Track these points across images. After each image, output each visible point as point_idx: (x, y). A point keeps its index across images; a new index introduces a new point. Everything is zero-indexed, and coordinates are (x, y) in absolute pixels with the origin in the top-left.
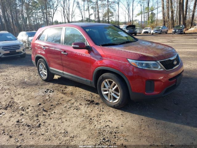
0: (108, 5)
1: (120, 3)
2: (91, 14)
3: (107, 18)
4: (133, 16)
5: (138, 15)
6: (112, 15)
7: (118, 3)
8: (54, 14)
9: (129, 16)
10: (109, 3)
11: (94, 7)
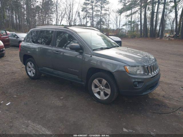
0: (101, 15)
1: (110, 15)
2: (88, 22)
3: (99, 26)
4: (120, 26)
5: (124, 25)
6: (104, 24)
7: (109, 15)
8: (62, 20)
9: (117, 25)
10: (102, 14)
11: (90, 17)
